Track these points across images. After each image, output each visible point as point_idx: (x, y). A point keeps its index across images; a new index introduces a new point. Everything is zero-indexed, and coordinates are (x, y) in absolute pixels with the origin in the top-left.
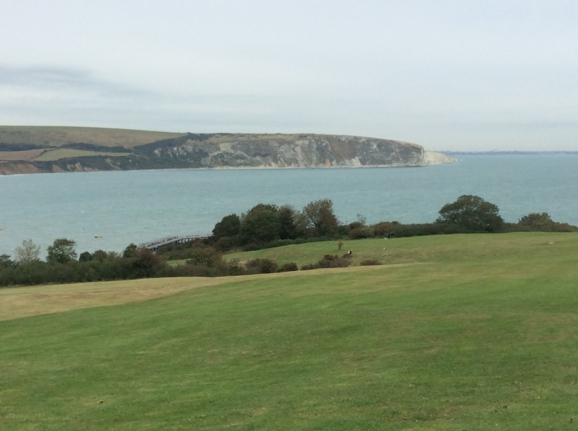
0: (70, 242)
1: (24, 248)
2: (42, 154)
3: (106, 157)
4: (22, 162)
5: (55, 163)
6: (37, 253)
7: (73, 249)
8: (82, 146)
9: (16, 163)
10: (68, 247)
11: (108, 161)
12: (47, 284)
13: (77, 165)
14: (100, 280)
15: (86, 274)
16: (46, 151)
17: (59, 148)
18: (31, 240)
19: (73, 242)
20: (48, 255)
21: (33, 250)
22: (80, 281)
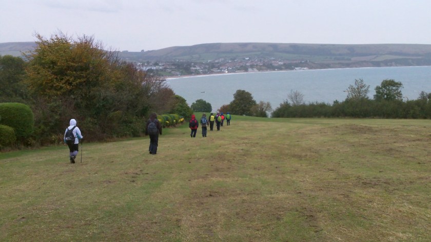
0: (397, 84)
1: (356, 87)
2: (375, 58)
3: (409, 59)
4: (365, 61)
5: (382, 62)
6: (366, 91)
7: (399, 91)
8: (396, 54)
9: (362, 62)
10: (394, 88)
11: (410, 61)
12: (373, 118)
13: (393, 63)
14: (425, 118)
15: (412, 111)
16: (377, 56)
17: (384, 55)
18: (362, 81)
19: (400, 84)
20: (375, 94)
21: (363, 89)
22: (405, 117)
